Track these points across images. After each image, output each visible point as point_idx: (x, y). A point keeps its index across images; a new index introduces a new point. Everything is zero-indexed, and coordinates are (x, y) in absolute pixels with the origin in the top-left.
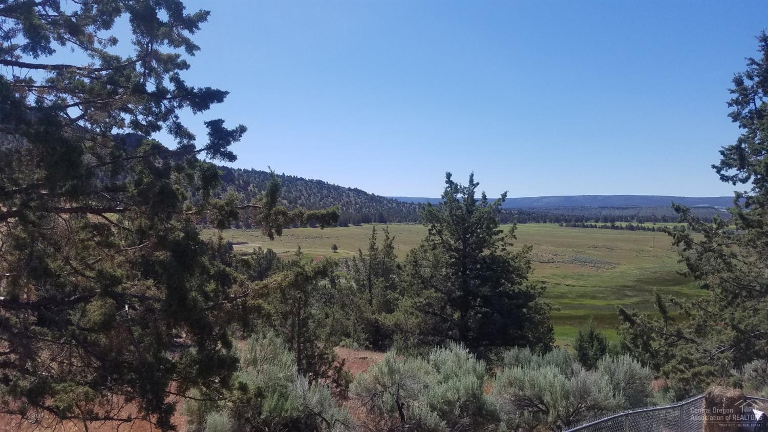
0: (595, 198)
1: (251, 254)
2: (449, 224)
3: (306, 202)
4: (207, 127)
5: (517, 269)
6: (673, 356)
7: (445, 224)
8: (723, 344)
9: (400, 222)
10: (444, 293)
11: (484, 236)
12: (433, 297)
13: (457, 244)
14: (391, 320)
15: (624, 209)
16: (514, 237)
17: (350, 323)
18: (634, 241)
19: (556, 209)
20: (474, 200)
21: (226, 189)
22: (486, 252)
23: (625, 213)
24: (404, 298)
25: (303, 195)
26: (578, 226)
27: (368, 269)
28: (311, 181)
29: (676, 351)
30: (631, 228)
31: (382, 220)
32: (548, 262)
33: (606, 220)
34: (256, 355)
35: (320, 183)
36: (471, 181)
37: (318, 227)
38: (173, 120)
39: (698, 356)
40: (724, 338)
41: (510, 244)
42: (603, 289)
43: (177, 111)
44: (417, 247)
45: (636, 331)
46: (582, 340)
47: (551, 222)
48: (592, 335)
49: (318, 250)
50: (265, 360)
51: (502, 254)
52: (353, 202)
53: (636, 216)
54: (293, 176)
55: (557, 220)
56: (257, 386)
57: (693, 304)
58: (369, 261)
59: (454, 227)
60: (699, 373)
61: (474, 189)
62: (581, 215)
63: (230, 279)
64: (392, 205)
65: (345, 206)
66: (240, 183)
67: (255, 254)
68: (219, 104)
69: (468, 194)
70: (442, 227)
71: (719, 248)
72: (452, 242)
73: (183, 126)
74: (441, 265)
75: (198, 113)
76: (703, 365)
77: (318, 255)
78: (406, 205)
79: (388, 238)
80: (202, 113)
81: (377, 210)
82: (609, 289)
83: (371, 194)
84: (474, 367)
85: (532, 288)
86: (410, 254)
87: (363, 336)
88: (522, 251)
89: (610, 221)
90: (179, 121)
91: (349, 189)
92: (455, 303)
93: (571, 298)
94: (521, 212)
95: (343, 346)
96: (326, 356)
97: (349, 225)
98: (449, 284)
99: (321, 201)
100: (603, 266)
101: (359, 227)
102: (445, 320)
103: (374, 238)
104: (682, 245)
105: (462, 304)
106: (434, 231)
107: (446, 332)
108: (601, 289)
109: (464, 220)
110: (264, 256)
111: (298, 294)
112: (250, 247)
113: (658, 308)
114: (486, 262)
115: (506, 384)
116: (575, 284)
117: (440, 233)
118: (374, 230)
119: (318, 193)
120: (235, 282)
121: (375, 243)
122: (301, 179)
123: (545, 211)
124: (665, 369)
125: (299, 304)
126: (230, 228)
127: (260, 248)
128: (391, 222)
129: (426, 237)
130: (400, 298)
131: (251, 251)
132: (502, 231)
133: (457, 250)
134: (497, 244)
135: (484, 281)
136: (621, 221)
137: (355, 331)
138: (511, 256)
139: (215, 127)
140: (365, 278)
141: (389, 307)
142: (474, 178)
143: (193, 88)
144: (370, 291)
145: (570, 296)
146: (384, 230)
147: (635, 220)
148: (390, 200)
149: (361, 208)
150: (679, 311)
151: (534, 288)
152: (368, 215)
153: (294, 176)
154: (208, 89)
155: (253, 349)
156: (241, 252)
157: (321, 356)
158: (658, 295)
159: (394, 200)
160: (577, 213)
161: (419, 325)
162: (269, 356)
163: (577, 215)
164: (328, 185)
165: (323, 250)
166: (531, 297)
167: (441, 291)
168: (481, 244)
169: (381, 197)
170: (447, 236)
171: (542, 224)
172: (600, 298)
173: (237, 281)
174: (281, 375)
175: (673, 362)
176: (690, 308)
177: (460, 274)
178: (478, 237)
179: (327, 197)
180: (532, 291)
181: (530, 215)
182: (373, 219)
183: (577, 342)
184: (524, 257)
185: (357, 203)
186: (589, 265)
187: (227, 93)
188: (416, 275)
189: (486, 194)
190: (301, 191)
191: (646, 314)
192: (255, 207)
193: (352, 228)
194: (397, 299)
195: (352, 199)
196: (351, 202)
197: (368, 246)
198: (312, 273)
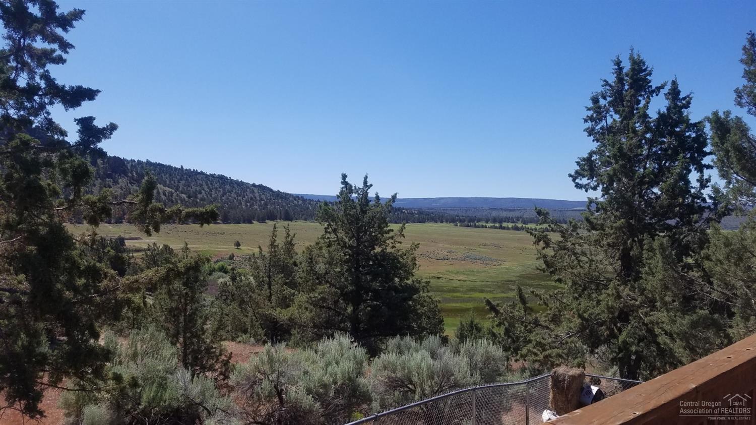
0: (486, 200)
1: (145, 250)
2: (343, 223)
3: (207, 197)
4: (77, 124)
5: (404, 266)
6: (530, 341)
7: (340, 223)
8: (571, 331)
9: (306, 219)
10: (338, 288)
11: (376, 234)
12: (326, 292)
13: (351, 241)
14: (285, 315)
15: (510, 210)
16: (403, 235)
17: (248, 320)
18: (518, 240)
19: (452, 210)
20: (367, 200)
21: (118, 181)
22: (378, 249)
23: (511, 214)
24: (300, 293)
25: (204, 190)
26: (470, 226)
27: (268, 266)
28: (213, 176)
29: (532, 336)
30: (516, 228)
31: (288, 218)
32: (444, 259)
33: (495, 221)
34: (136, 349)
35: (222, 178)
36: (365, 182)
37: (220, 223)
38: (45, 116)
39: (550, 340)
40: (572, 325)
41: (399, 242)
42: (491, 283)
43: (49, 108)
44: (313, 244)
45: (500, 319)
46: (463, 329)
47: (447, 222)
48: (472, 324)
49: (219, 247)
50: (146, 353)
51: (392, 250)
52: (258, 198)
53: (521, 217)
54: (192, 170)
55: (453, 220)
56: (131, 376)
57: (551, 296)
58: (269, 259)
59: (348, 226)
60: (550, 356)
61: (367, 190)
62: (474, 216)
63: (101, 274)
64: (298, 202)
65: (249, 202)
66: (133, 176)
67: (149, 250)
68: (90, 101)
69: (362, 194)
70: (338, 226)
71: (572, 246)
72: (347, 240)
73: (54, 123)
74: (335, 262)
75: (70, 109)
76: (554, 349)
77: (219, 251)
78: (312, 202)
79: (288, 235)
80: (74, 110)
81: (282, 206)
82: (495, 284)
83: (276, 190)
84: (354, 354)
85: (417, 283)
86: (305, 251)
87: (260, 331)
88: (410, 248)
89: (498, 222)
90: (50, 117)
91: (254, 185)
92: (348, 297)
93: (462, 292)
94: (421, 212)
95: (240, 342)
96: (213, 350)
97: (253, 222)
98: (343, 280)
99: (224, 196)
100: (491, 263)
101: (264, 224)
102: (339, 314)
103: (274, 235)
104: (542, 244)
105: (355, 298)
106: (330, 230)
107: (339, 325)
108: (489, 283)
109: (358, 220)
110: (159, 252)
111: (184, 290)
112: (144, 243)
113: (519, 300)
114: (377, 259)
115: (381, 369)
116: (466, 279)
117: (335, 231)
118: (275, 228)
119: (220, 188)
120: (106, 277)
121: (275, 240)
122: (202, 173)
123: (442, 211)
124: (522, 352)
125: (186, 300)
126: (122, 222)
127: (155, 244)
128: (297, 219)
129: (322, 234)
130: (296, 293)
131: (145, 247)
132: (392, 231)
133: (351, 247)
134: (388, 242)
135: (375, 276)
136: (508, 222)
137: (252, 326)
138: (400, 253)
139: (86, 124)
140: (264, 275)
141: (285, 303)
142: (368, 180)
143: (64, 86)
144: (270, 288)
145: (461, 290)
146: (285, 227)
147: (520, 222)
148: (297, 197)
149: (266, 204)
150: (538, 303)
151: (419, 282)
152: (273, 212)
153: (194, 170)
154: (80, 87)
155: (133, 344)
156: (134, 247)
157: (208, 350)
158: (519, 288)
159: (300, 197)
160: (470, 214)
161: (312, 319)
162: (150, 351)
163: (470, 215)
164: (232, 180)
165: (225, 247)
166: (416, 291)
167: (334, 286)
168: (374, 242)
169: (287, 194)
170: (341, 234)
171: (439, 224)
172: (487, 292)
173: (107, 276)
174: (160, 367)
175: (530, 346)
176: (547, 300)
177: (353, 270)
178: (370, 235)
179: (230, 192)
180: (417, 285)
181: (428, 215)
182: (278, 217)
183: (458, 331)
184: (412, 254)
185: (261, 199)
186: (479, 261)
187: (98, 91)
188: (311, 271)
189: (379, 194)
190: (201, 185)
191: (508, 304)
192: (131, 204)
193: (256, 225)
194: (294, 295)
195: (257, 194)
196: (256, 198)
197: (268, 242)
198: (183, 269)
